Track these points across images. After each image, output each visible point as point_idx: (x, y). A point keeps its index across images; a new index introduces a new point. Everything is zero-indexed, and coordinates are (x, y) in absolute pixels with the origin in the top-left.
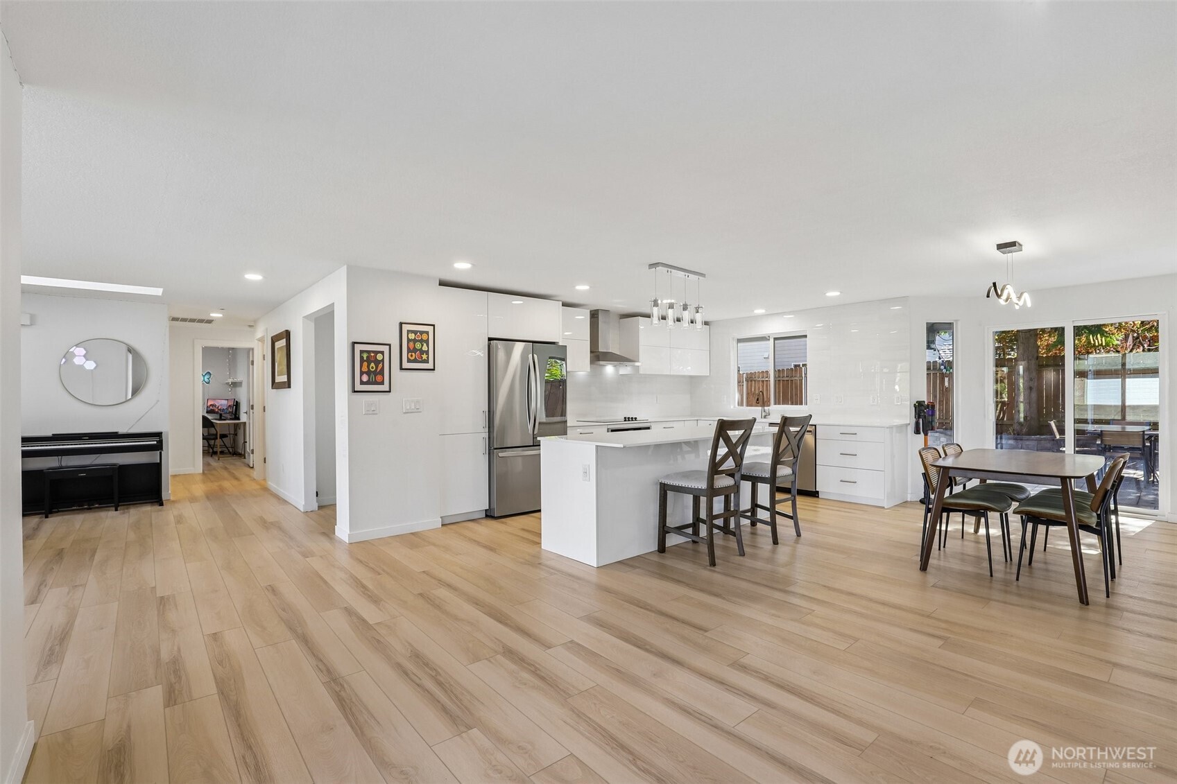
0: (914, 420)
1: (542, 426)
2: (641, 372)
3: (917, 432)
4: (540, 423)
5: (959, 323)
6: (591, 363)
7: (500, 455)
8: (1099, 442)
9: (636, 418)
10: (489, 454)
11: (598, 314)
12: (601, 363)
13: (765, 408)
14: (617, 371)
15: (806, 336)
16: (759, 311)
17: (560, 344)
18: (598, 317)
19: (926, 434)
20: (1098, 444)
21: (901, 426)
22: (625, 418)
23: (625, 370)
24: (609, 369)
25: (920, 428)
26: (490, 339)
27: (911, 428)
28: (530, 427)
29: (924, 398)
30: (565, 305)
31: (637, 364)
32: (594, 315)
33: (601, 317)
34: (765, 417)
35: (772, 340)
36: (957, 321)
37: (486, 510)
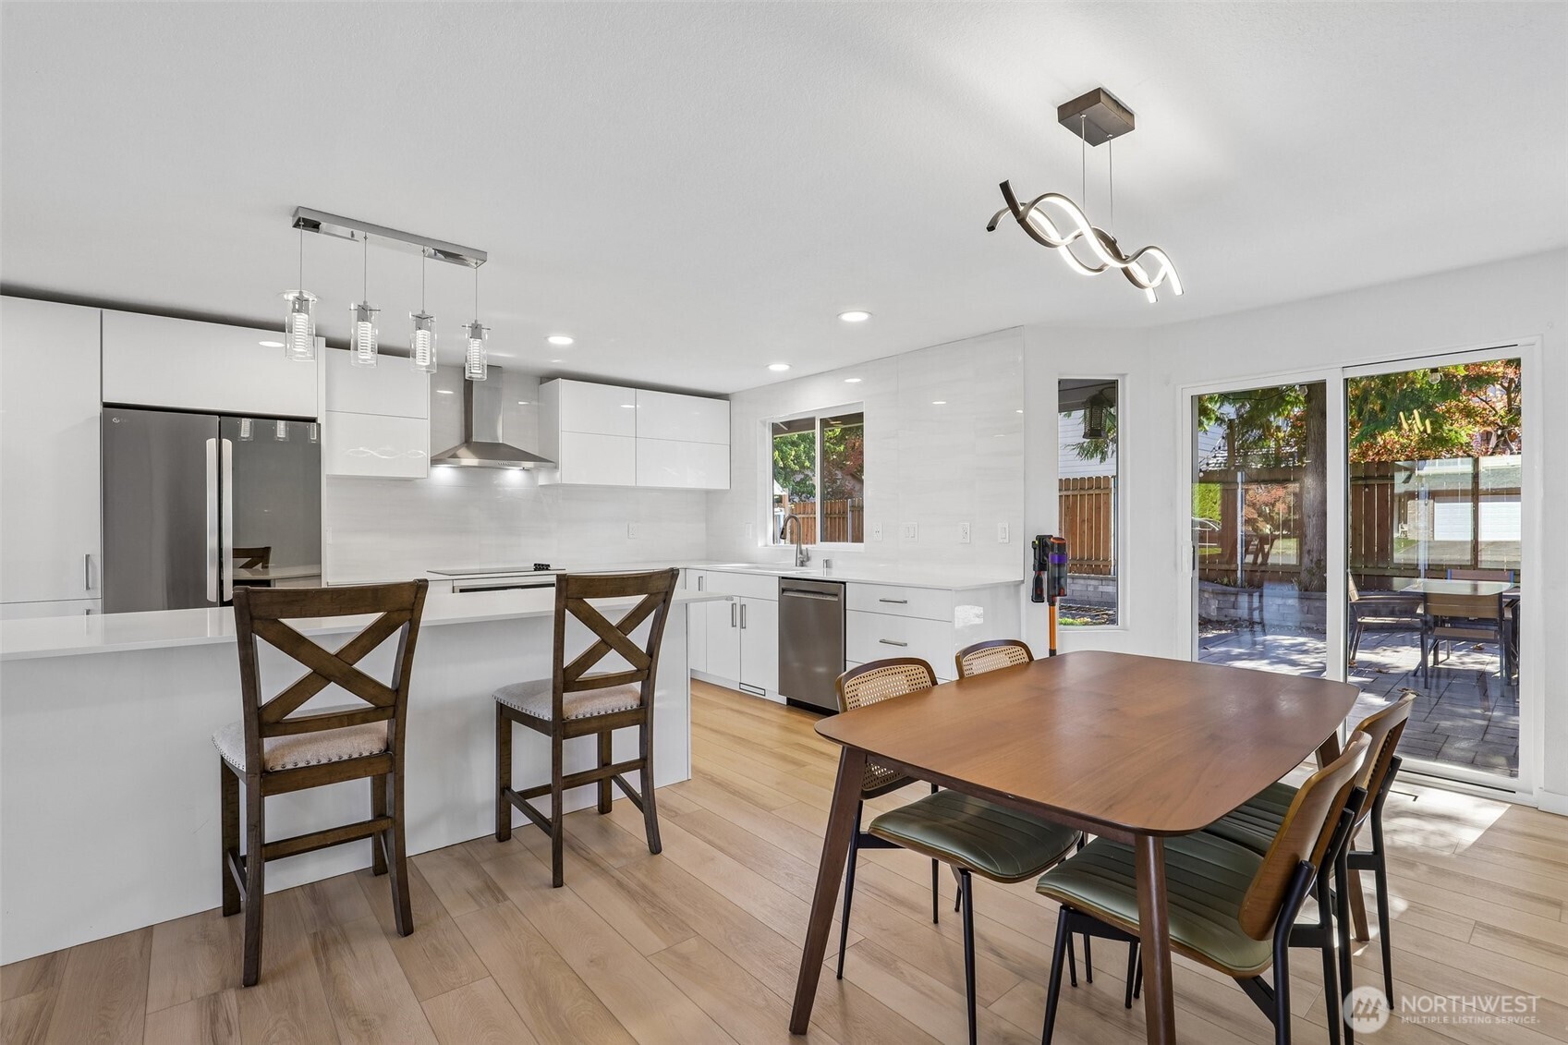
0: (1032, 574)
2: (567, 479)
3: (1037, 597)
5: (1128, 379)
8: (1420, 611)
13: (804, 547)
15: (861, 417)
19: (1052, 604)
20: (1420, 615)
21: (1007, 585)
22: (536, 565)
25: (1042, 591)
26: (107, 406)
27: (1027, 590)
29: (1053, 529)
30: (333, 345)
34: (802, 564)
35: (817, 424)
36: (1123, 375)
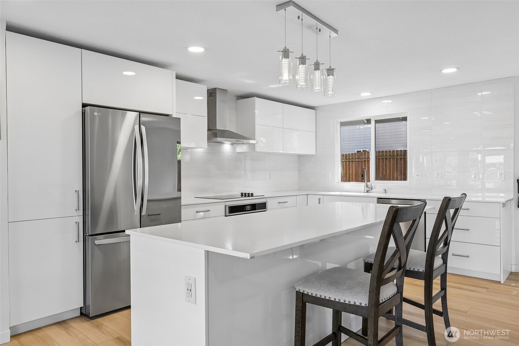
1: (150, 203)
2: (258, 149)
4: (148, 201)
6: (208, 140)
7: (97, 242)
9: (252, 194)
10: (84, 241)
11: (215, 93)
12: (219, 139)
13: (368, 183)
14: (234, 149)
15: (405, 119)
16: (366, 94)
17: (174, 116)
18: (215, 96)
22: (242, 194)
23: (242, 148)
24: (227, 147)
26: (84, 106)
28: (137, 207)
30: (178, 77)
31: (252, 142)
32: (212, 94)
33: (219, 97)
34: (368, 192)
35: (373, 122)
37: (81, 308)
